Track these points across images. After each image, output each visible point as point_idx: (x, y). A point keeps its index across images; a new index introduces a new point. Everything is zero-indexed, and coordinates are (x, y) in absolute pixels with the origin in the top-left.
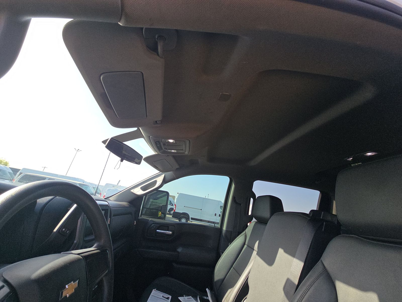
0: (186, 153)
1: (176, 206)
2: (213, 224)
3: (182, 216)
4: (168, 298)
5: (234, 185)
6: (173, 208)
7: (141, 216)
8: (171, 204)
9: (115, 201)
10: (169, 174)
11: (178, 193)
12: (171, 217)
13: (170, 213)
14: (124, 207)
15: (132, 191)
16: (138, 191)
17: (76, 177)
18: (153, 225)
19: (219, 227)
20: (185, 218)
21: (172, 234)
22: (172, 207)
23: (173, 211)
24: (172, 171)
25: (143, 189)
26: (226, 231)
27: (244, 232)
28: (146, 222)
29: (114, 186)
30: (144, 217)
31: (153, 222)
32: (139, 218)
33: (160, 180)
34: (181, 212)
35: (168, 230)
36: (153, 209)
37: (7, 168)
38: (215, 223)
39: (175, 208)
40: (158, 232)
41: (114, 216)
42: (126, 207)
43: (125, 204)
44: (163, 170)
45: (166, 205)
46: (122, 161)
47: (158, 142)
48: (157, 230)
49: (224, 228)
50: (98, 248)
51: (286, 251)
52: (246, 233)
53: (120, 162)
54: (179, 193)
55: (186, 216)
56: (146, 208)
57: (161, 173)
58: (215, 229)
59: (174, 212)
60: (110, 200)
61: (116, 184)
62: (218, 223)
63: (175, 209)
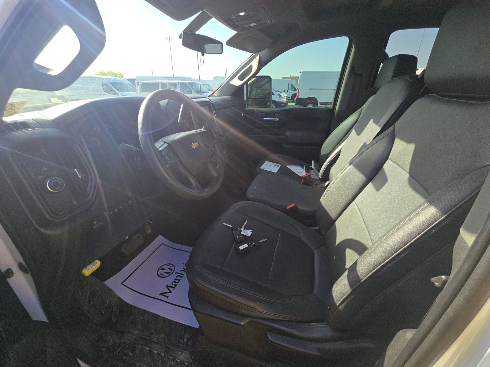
0: (268, 22)
1: (298, 90)
2: (325, 106)
3: (308, 101)
4: (278, 166)
5: (355, 48)
6: (296, 94)
7: (247, 108)
8: (294, 89)
9: (219, 96)
10: (265, 53)
11: (300, 72)
12: (295, 105)
13: (293, 100)
14: (226, 101)
15: (231, 83)
16: (237, 82)
17: (183, 76)
18: (259, 114)
19: (332, 107)
20: (312, 103)
21: (279, 120)
22: (294, 92)
23: (296, 97)
24: (266, 48)
25: (241, 78)
26: (339, 110)
27: (360, 109)
28: (252, 112)
29: (222, 78)
30: (250, 108)
31: (258, 112)
32: (246, 109)
33: (255, 64)
34: (306, 97)
35: (275, 118)
36: (259, 98)
37: (124, 80)
38: (327, 104)
39: (298, 93)
40: (265, 120)
41: (219, 109)
42: (229, 100)
43: (227, 97)
44: (255, 51)
45: (270, 92)
46: (203, 55)
47: (229, 20)
48: (264, 119)
49: (337, 108)
50: (205, 128)
51: (374, 122)
52: (361, 110)
53: (202, 57)
54: (302, 71)
55: (313, 101)
56: (251, 99)
57: (254, 54)
58: (327, 110)
59: (298, 99)
60: (215, 96)
61: (224, 76)
62: (330, 104)
63: (298, 95)
